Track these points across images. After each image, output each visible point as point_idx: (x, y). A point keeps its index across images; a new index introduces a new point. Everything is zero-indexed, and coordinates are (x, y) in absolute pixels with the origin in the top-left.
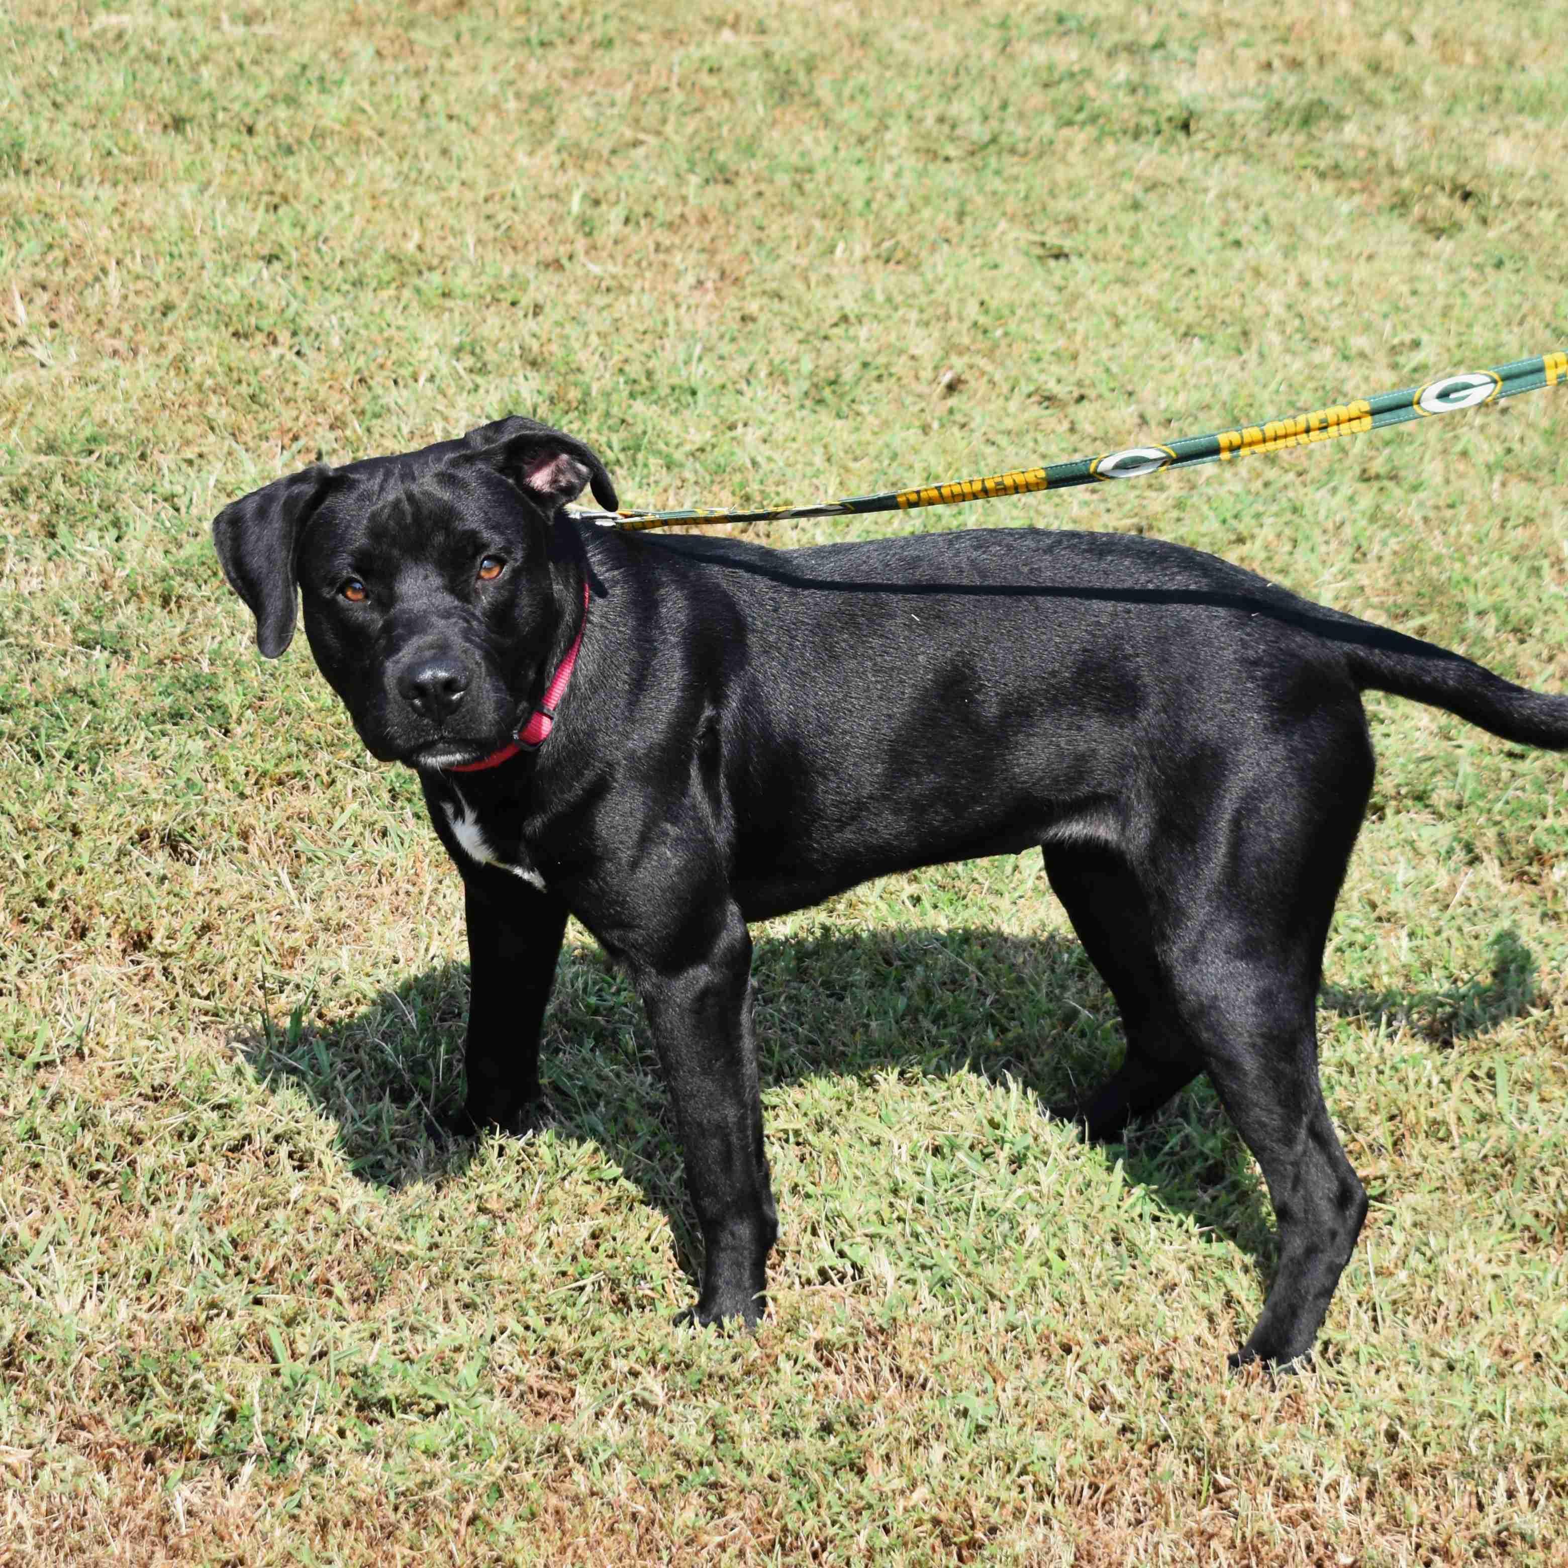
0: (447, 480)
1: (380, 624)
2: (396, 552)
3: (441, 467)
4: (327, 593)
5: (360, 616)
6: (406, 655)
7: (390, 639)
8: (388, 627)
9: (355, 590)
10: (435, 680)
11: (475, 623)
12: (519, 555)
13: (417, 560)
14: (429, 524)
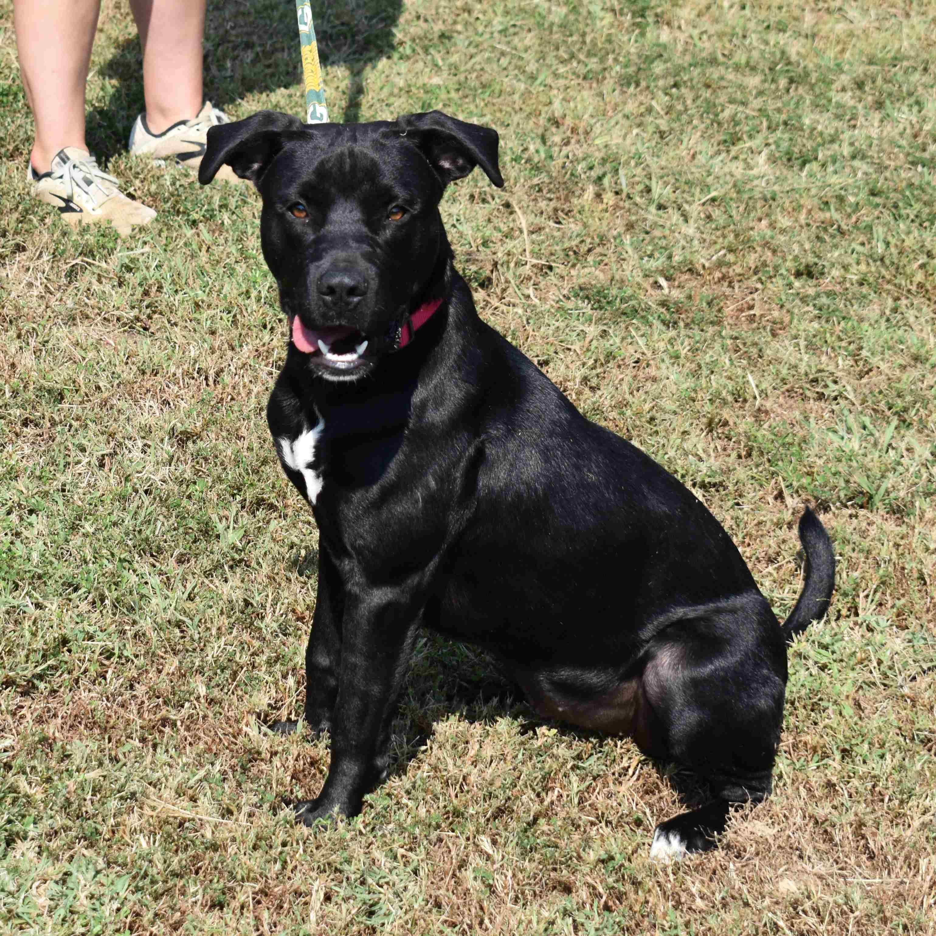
0: (379, 147)
1: (312, 237)
2: (333, 190)
3: (375, 136)
4: (280, 208)
5: (299, 228)
6: (325, 263)
7: (316, 250)
8: (318, 241)
9: (300, 211)
10: (341, 285)
11: (378, 250)
12: (417, 207)
13: (347, 198)
14: (360, 175)
